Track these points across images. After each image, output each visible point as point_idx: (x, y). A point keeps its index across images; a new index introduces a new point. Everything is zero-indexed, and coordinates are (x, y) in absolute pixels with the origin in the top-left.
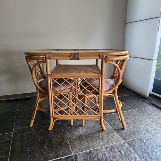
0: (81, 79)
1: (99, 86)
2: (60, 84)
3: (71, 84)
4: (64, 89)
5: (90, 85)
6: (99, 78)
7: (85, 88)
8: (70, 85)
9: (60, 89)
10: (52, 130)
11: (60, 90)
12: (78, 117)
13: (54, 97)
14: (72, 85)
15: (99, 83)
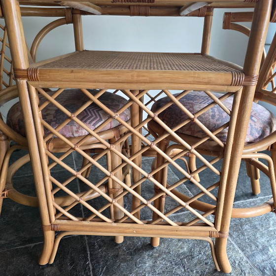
0: (153, 99)
1: (229, 124)
2: (73, 112)
3: (117, 116)
4: (90, 134)
5: (192, 120)
6: (235, 94)
7: (172, 132)
8: (111, 117)
9: (77, 132)
10: (52, 262)
11: (76, 135)
12: (141, 229)
13: (51, 161)
14: (120, 117)
15: (231, 114)
